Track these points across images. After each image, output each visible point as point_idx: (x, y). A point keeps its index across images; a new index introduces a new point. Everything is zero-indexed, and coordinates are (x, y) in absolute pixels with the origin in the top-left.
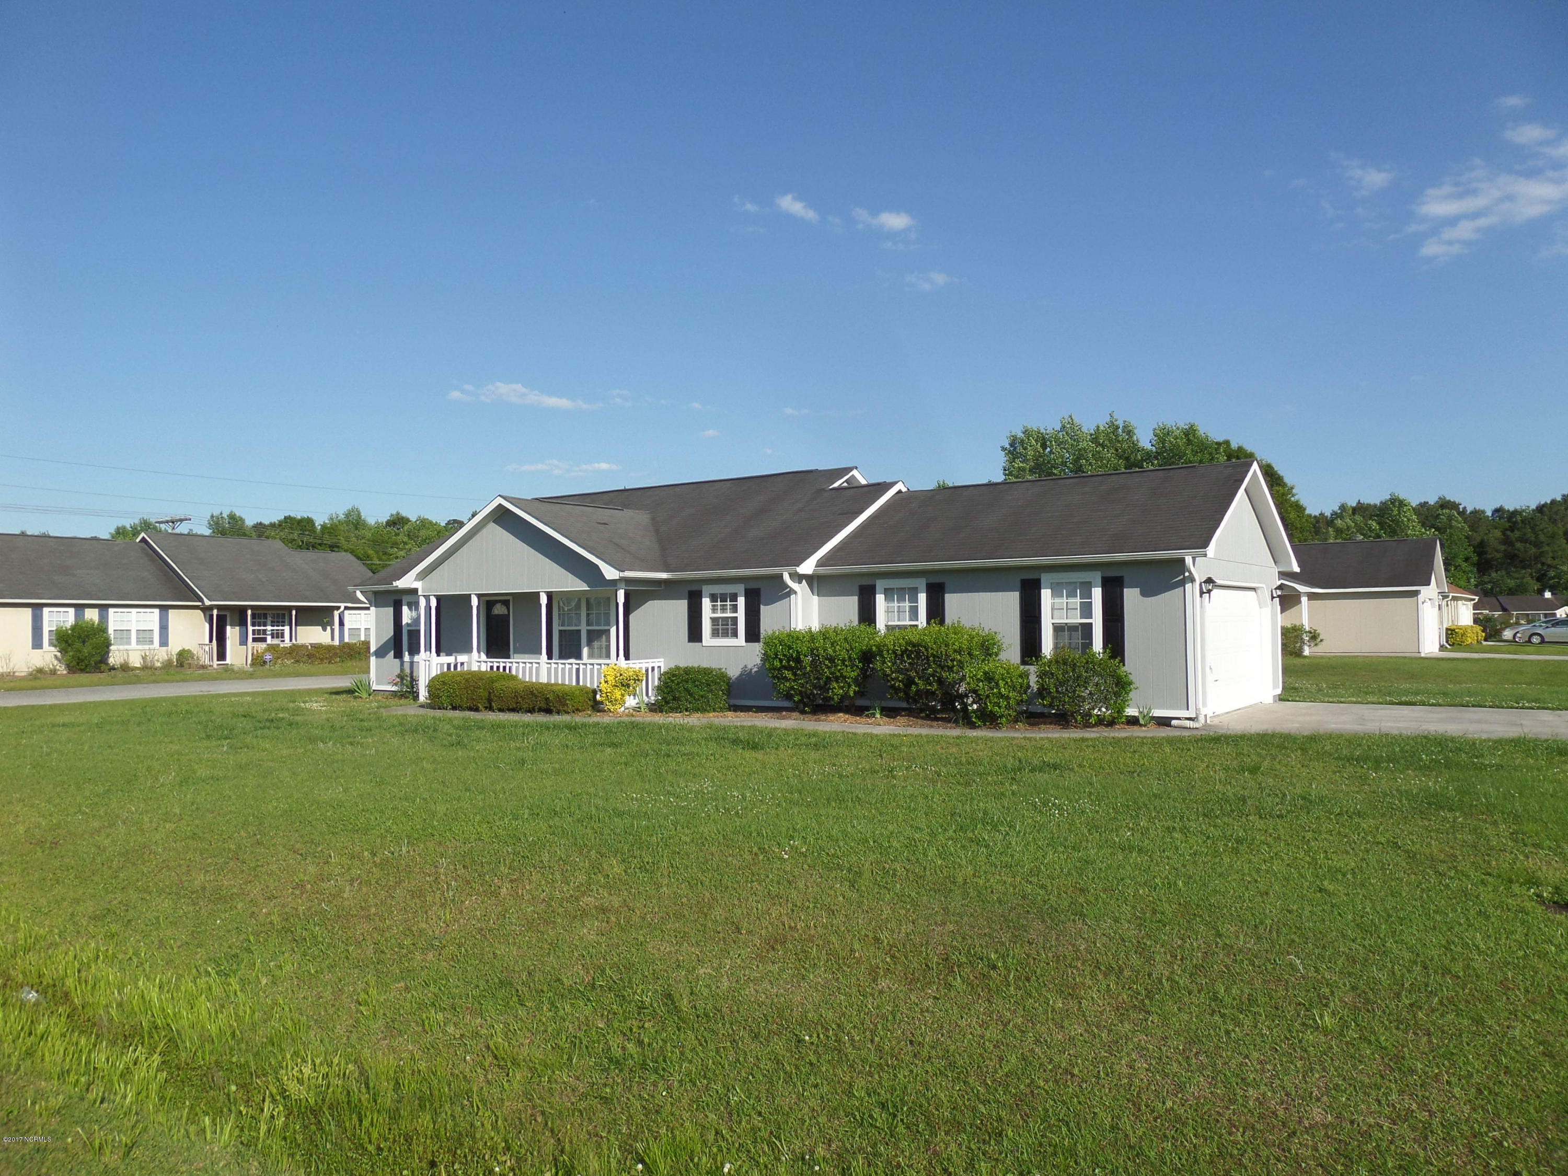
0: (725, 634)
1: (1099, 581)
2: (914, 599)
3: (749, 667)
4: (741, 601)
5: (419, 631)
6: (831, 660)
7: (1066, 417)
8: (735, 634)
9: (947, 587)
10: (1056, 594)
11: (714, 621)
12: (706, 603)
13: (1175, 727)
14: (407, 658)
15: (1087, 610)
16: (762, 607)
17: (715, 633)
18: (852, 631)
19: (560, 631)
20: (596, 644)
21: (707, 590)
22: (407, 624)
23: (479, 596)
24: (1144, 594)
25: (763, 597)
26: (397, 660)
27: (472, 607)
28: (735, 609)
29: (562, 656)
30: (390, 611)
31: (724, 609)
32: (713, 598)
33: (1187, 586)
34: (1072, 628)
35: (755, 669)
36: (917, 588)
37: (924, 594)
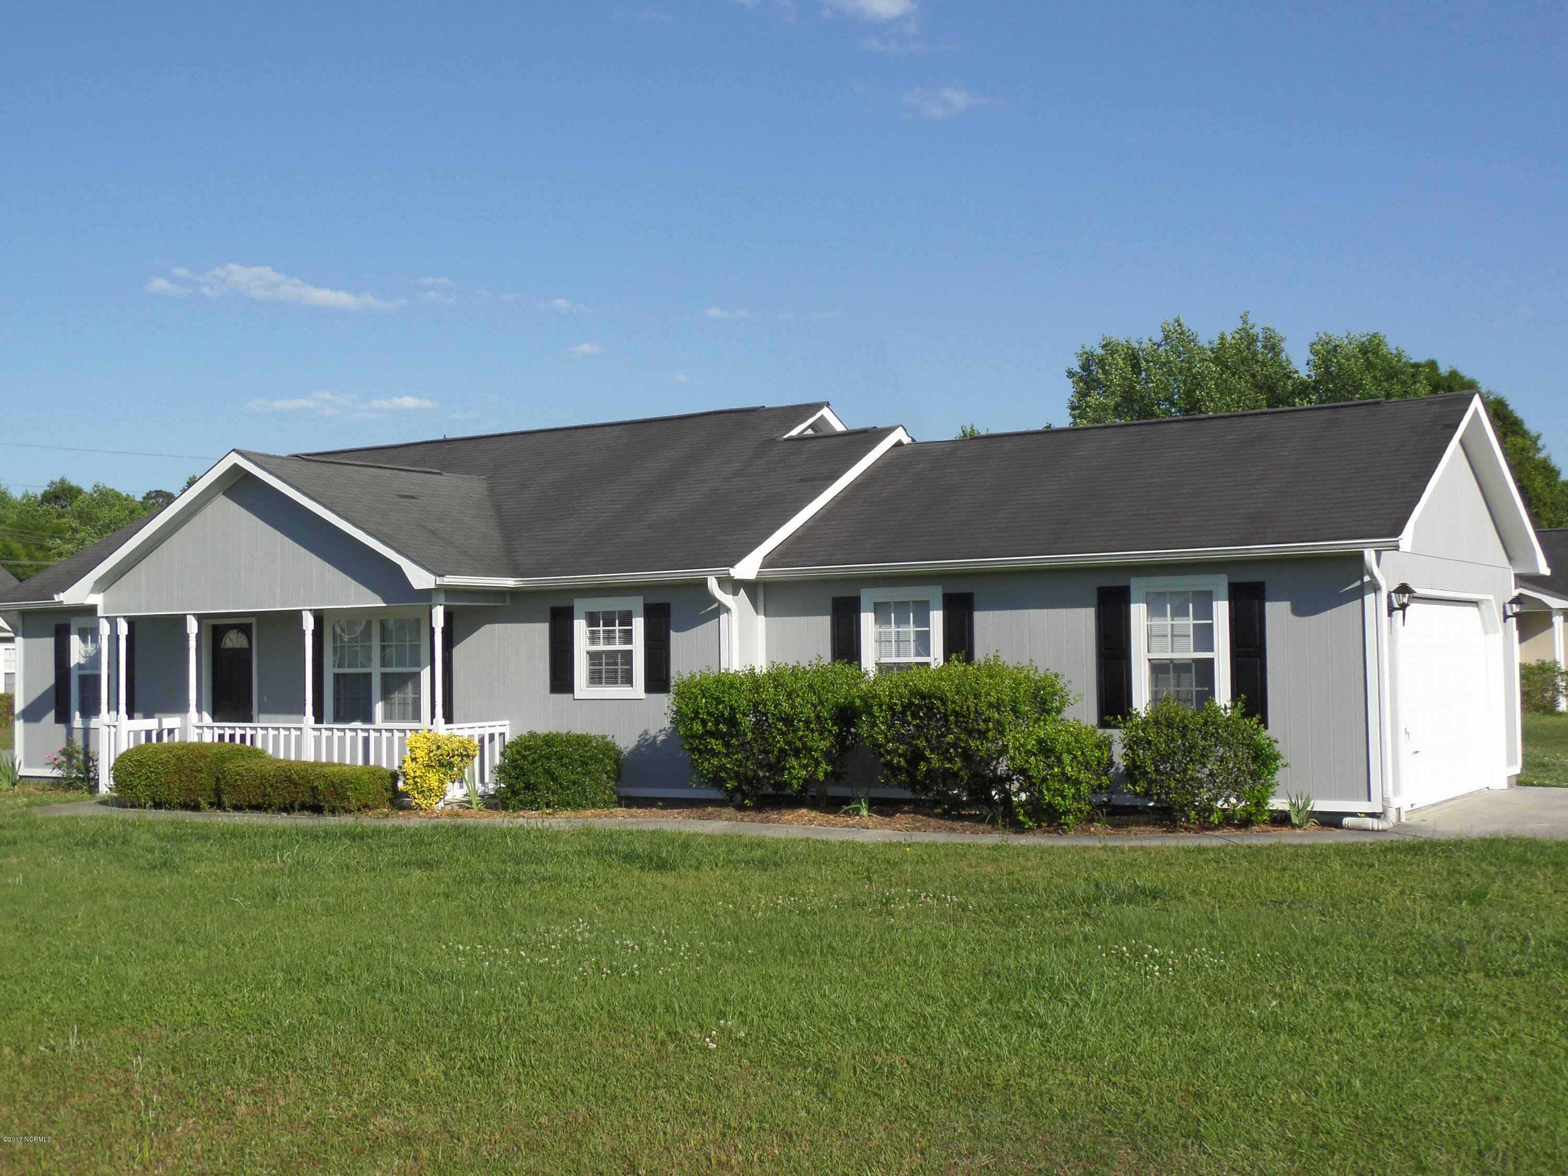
0: (612, 680)
1: (1224, 589)
2: (923, 620)
3: (652, 733)
4: (638, 625)
5: (98, 678)
6: (788, 720)
7: (1171, 321)
8: (628, 680)
9: (977, 600)
10: (1155, 610)
11: (594, 657)
12: (580, 628)
13: (1349, 829)
14: (77, 721)
15: (1204, 637)
16: (673, 634)
17: (595, 678)
18: (821, 672)
19: (337, 677)
20: (397, 697)
21: (581, 606)
22: (79, 665)
23: (200, 618)
24: (1299, 610)
25: (675, 615)
26: (61, 728)
27: (186, 637)
28: (627, 637)
29: (338, 718)
30: (48, 644)
31: (609, 638)
32: (592, 620)
33: (1366, 597)
34: (1181, 667)
35: (662, 737)
36: (928, 602)
37: (941, 612)
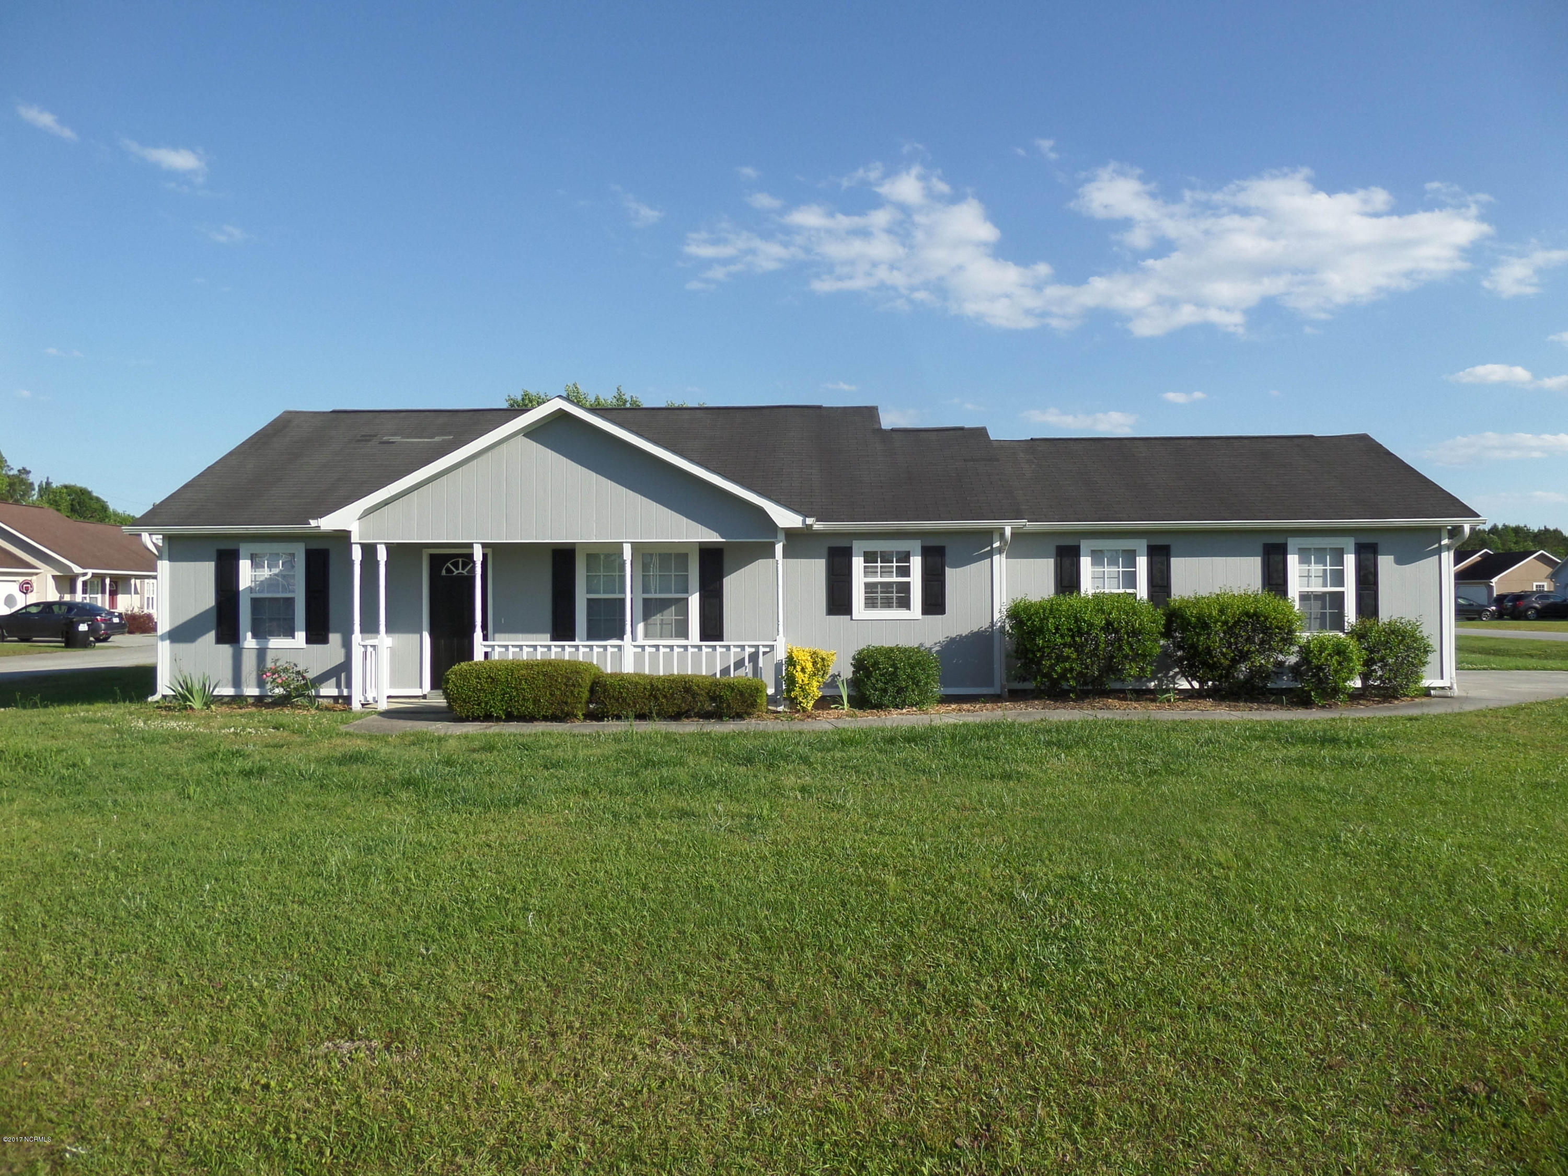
0: (887, 604)
1: (1352, 547)
2: (1131, 561)
3: (928, 645)
4: (916, 563)
8: (905, 603)
9: (1173, 550)
10: (1304, 560)
11: (869, 587)
12: (858, 563)
14: (249, 642)
15: (1338, 578)
16: (949, 571)
17: (871, 603)
19: (590, 601)
20: (657, 618)
21: (858, 547)
22: (251, 589)
24: (1400, 561)
25: (948, 558)
26: (226, 650)
28: (905, 571)
29: (590, 637)
30: (206, 571)
31: (885, 572)
32: (870, 557)
34: (1321, 597)
35: (937, 648)
36: (1135, 551)
37: (1145, 558)
